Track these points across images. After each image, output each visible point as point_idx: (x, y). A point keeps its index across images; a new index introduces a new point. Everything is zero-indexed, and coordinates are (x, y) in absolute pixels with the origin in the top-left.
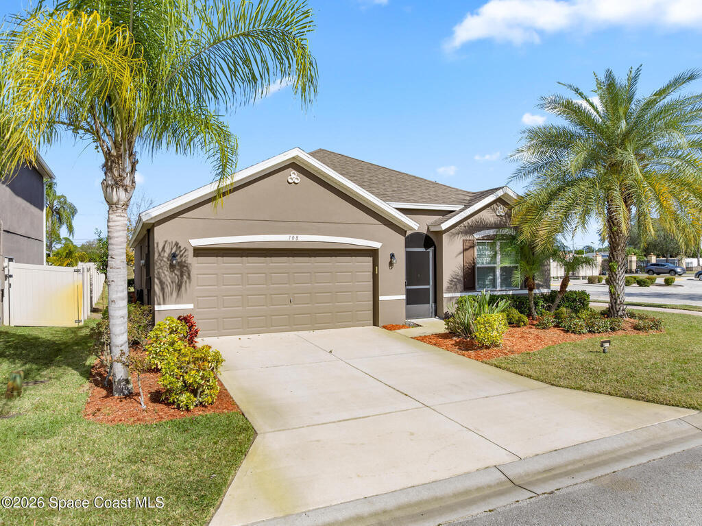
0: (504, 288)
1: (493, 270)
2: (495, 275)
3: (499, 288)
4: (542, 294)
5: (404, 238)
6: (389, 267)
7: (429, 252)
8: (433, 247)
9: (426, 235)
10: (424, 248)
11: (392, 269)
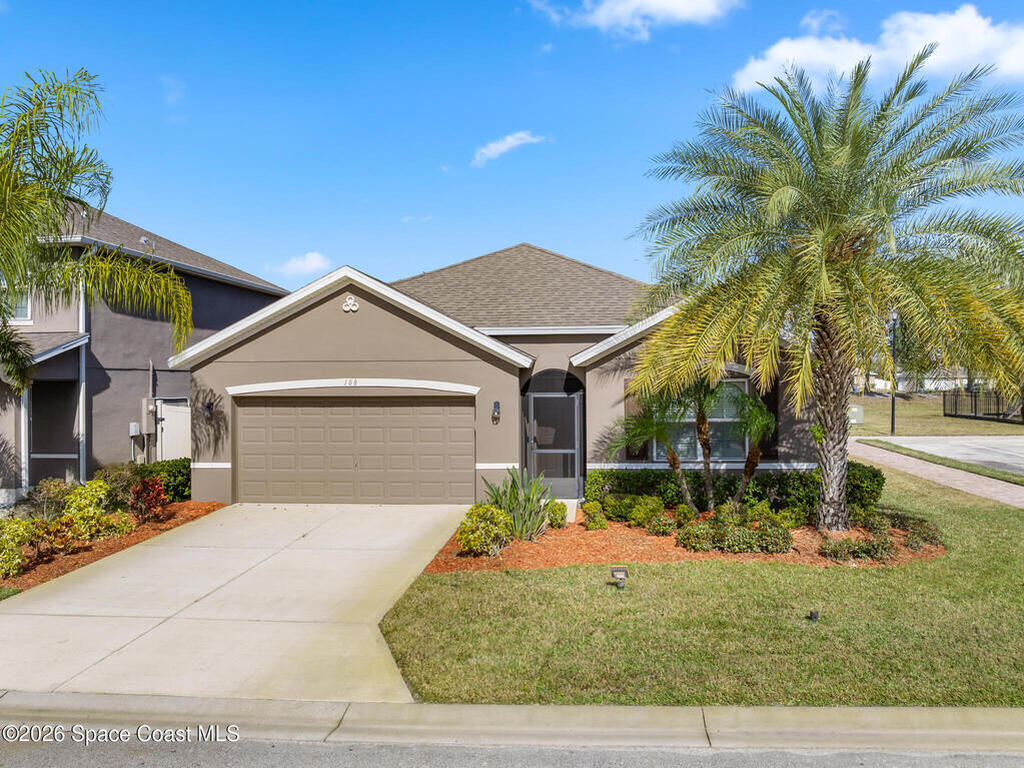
5: (517, 379)
6: (493, 421)
7: (574, 398)
8: (582, 390)
9: (567, 373)
10: (566, 392)
11: (497, 424)
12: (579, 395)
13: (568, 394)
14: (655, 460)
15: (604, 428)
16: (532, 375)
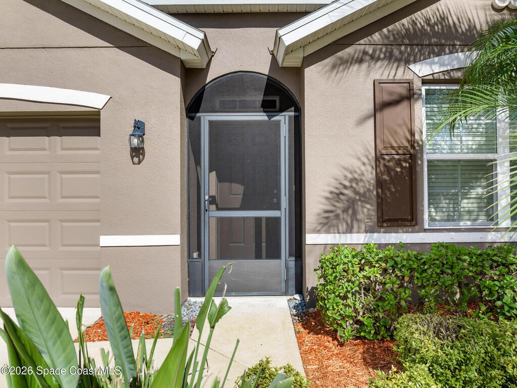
3: (505, 223)
6: (132, 158)
7: (278, 122)
8: (293, 108)
9: (268, 79)
10: (264, 112)
11: (139, 162)
12: (287, 117)
13: (267, 116)
14: (426, 227)
15: (343, 170)
16: (207, 82)
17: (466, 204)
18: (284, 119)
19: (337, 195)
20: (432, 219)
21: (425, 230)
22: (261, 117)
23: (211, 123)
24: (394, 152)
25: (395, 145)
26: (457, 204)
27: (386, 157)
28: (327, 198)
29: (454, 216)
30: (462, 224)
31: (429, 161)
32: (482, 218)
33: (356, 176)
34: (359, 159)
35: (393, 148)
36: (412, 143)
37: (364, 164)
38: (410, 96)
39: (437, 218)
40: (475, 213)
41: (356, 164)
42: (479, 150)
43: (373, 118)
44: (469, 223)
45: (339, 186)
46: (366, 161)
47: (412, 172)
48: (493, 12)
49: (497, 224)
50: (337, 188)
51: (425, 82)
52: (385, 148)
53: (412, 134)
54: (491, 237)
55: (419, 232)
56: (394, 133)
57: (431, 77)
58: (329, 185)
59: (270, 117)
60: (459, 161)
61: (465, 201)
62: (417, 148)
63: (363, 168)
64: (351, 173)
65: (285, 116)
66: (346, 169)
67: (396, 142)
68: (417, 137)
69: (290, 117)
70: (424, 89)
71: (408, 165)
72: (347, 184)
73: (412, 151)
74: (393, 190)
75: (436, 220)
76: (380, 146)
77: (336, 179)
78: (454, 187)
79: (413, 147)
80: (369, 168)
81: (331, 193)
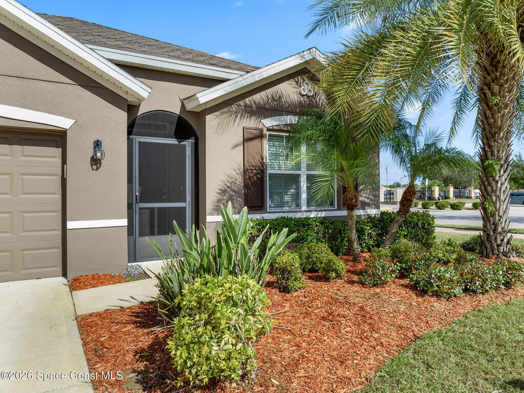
0: (312, 208)
1: (295, 179)
2: (298, 188)
3: (304, 208)
4: (369, 217)
5: (126, 114)
6: (92, 165)
7: (185, 146)
8: (194, 138)
9: (178, 117)
10: (176, 138)
11: (97, 169)
12: (190, 143)
13: (178, 141)
14: (268, 211)
15: (226, 176)
16: (138, 115)
17: (287, 198)
18: (188, 144)
19: (223, 192)
20: (270, 207)
21: (269, 213)
22: (174, 141)
23: (140, 143)
24: (253, 168)
25: (254, 165)
26: (282, 198)
27: (249, 171)
28: (219, 193)
29: (282, 204)
30: (284, 208)
31: (269, 174)
32: (294, 206)
33: (234, 180)
34: (235, 170)
35: (253, 166)
36: (263, 164)
37: (238, 174)
38: (261, 136)
39: (272, 206)
40: (290, 203)
41: (233, 173)
42: (292, 169)
43: (242, 146)
44: (288, 208)
45: (226, 187)
46: (239, 172)
47: (262, 181)
48: (300, 96)
49: (300, 209)
50: (224, 187)
51: (268, 130)
52: (249, 166)
53: (262, 159)
54: (298, 215)
55: (265, 213)
56: (254, 157)
57: (271, 128)
58: (219, 185)
59: (179, 142)
60: (284, 174)
61: (286, 196)
62: (265, 167)
63: (237, 176)
64: (231, 179)
65: (189, 142)
66: (228, 176)
67: (254, 162)
68: (265, 161)
69: (192, 143)
70: (268, 133)
71: (260, 176)
72: (229, 185)
73: (262, 168)
74: (253, 190)
75: (272, 207)
76: (246, 165)
77: (224, 182)
78: (280, 189)
79: (263, 166)
80: (241, 177)
81: (220, 190)
